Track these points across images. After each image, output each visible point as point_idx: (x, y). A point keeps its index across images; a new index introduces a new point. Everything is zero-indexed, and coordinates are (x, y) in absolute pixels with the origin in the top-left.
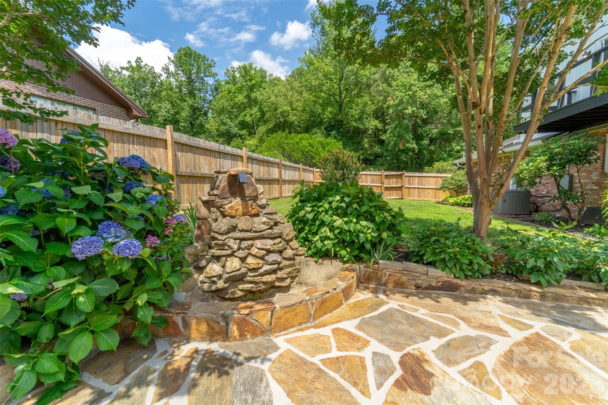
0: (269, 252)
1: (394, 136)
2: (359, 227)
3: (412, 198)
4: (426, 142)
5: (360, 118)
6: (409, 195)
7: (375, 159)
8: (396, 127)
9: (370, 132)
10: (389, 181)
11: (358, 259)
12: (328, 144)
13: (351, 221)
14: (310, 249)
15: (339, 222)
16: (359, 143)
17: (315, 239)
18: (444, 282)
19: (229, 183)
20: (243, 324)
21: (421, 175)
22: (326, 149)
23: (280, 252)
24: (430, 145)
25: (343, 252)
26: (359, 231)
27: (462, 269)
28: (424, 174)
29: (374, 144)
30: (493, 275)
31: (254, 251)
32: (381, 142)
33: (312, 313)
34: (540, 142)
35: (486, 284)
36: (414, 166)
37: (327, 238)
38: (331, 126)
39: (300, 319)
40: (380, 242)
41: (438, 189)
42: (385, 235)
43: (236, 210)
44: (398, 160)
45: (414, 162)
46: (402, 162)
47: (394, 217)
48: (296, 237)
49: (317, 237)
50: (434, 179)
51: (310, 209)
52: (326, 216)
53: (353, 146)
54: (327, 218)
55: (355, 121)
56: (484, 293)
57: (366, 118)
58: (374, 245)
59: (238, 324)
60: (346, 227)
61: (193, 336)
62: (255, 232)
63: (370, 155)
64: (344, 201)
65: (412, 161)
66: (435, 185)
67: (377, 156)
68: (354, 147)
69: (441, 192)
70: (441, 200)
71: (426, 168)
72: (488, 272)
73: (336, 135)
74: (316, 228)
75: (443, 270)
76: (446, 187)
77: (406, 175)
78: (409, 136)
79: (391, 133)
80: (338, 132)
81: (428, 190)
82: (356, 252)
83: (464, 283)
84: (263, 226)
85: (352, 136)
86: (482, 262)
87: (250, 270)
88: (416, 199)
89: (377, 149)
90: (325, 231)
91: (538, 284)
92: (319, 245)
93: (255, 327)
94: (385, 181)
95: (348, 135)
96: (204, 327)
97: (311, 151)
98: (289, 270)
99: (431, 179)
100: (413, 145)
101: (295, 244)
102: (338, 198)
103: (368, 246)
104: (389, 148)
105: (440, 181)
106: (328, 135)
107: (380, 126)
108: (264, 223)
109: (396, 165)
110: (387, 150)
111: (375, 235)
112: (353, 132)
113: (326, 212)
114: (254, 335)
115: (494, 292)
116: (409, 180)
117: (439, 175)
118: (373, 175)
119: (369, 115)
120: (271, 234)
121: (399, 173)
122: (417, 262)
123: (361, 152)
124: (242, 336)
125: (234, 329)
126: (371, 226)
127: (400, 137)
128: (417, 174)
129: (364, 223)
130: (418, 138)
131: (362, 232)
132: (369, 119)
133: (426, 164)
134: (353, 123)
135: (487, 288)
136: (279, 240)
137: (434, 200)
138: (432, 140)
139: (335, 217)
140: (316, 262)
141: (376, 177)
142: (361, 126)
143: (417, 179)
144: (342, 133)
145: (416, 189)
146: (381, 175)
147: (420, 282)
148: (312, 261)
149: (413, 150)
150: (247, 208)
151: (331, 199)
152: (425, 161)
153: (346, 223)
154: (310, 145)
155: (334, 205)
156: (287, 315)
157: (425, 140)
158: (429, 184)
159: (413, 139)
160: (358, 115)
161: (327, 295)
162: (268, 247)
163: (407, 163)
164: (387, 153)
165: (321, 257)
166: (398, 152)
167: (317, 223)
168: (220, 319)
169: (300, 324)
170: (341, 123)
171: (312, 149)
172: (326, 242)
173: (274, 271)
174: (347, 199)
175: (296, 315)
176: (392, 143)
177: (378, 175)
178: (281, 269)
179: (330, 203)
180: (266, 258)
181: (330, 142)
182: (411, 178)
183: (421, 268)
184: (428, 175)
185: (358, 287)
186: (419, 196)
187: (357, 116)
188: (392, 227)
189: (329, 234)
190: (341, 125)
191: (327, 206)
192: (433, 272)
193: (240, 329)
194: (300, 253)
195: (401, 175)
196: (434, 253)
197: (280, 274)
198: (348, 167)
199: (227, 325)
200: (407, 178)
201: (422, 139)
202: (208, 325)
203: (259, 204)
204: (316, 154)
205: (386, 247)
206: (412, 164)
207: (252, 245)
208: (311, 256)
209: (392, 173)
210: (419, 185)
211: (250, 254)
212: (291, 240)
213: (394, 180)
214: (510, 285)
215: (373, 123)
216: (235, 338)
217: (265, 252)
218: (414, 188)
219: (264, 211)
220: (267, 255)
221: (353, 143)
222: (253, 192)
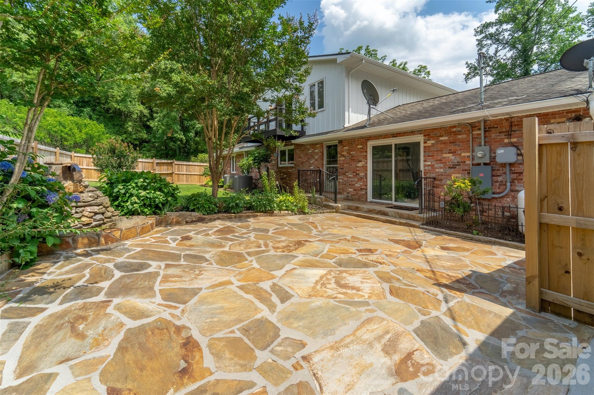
0: (96, 214)
1: (163, 125)
2: (155, 195)
3: (181, 183)
4: (192, 134)
5: (123, 100)
6: (178, 181)
7: (141, 144)
8: (164, 116)
9: (135, 116)
10: (161, 169)
11: (155, 213)
12: (86, 126)
13: (151, 192)
14: (122, 211)
15: (143, 193)
16: (122, 126)
17: (127, 204)
18: (199, 218)
19: (63, 171)
20: (107, 238)
21: (188, 163)
22: (84, 131)
23: (103, 214)
24: (195, 137)
25: (146, 210)
26: (156, 198)
27: (206, 211)
28: (191, 163)
29: (139, 129)
30: (219, 212)
31: (86, 214)
32: (148, 128)
33: (139, 232)
34: (254, 148)
35: (216, 216)
36: (182, 154)
37: (136, 203)
38: (84, 102)
39: (133, 235)
40: (167, 203)
41: (201, 175)
42: (170, 199)
43: (69, 189)
44: (166, 147)
45: (182, 150)
46: (169, 150)
47: (174, 190)
48: (112, 205)
49: (129, 203)
50: (199, 167)
51: (122, 187)
52: (134, 191)
53: (114, 128)
54: (134, 192)
55: (117, 102)
56: (215, 220)
57: (131, 101)
58: (163, 205)
59: (104, 238)
60: (148, 196)
61: (79, 246)
62: (84, 202)
63: (135, 139)
64: (146, 182)
65: (180, 150)
66: (199, 172)
67: (143, 141)
68: (116, 130)
69: (204, 177)
70: (204, 184)
71: (193, 158)
72: (217, 211)
73: (91, 113)
74: (127, 198)
75: (198, 212)
76: (207, 174)
77: (176, 163)
78: (177, 127)
79: (159, 121)
80: (94, 110)
81: (194, 176)
82: (153, 209)
83: (207, 217)
84: (90, 198)
85: (112, 117)
86: (214, 206)
87: (84, 225)
88: (185, 183)
89: (144, 135)
90: (134, 199)
91: (234, 213)
92: (130, 207)
93: (113, 238)
94: (157, 168)
95: (108, 115)
96: (86, 241)
97: (62, 131)
98: (110, 224)
99: (196, 167)
100: (180, 136)
101: (111, 209)
102: (142, 180)
103: (160, 205)
104: (158, 136)
105: (203, 169)
106: (79, 113)
107: (146, 112)
108: (90, 197)
109: (164, 152)
110: (155, 137)
111: (164, 199)
112: (113, 112)
113: (133, 188)
114: (112, 242)
115: (219, 219)
116: (179, 168)
117: (202, 164)
118: (145, 162)
119: (134, 99)
120: (96, 203)
121: (169, 161)
122: (186, 211)
123: (125, 136)
124: (106, 243)
125: (103, 240)
126: (162, 194)
127: (169, 127)
128: (185, 163)
129: (158, 193)
130: (185, 130)
131: (158, 198)
132: (134, 103)
133: (192, 153)
134: (113, 104)
135: (216, 217)
136: (101, 207)
137: (199, 184)
138: (197, 134)
139: (140, 191)
140: (127, 218)
141: (147, 165)
142: (123, 109)
143: (185, 167)
144: (100, 112)
145: (185, 176)
146: (153, 163)
147: (188, 220)
148: (124, 218)
149: (181, 140)
150: (77, 188)
151: (136, 181)
152: (192, 150)
153: (148, 193)
154: (60, 123)
155: (139, 184)
156: (128, 233)
157: (191, 132)
158: (195, 171)
159: (181, 130)
160: (120, 96)
161: (144, 225)
162: (96, 211)
163: (175, 151)
164: (155, 139)
165: (130, 215)
166: (166, 140)
167: (127, 195)
168: (95, 236)
169: (133, 237)
170: (97, 101)
171: (63, 129)
172: (135, 205)
173: (100, 225)
174: (147, 181)
175: (131, 233)
176: (160, 131)
177: (149, 162)
178: (104, 224)
179: (136, 183)
180: (94, 217)
181: (89, 123)
182: (180, 166)
183: (188, 213)
184: (194, 164)
185: (156, 225)
186: (187, 181)
187: (118, 98)
188: (173, 195)
189: (137, 201)
190: (98, 103)
191: (134, 185)
192: (193, 214)
193: (105, 240)
194: (115, 214)
195: (172, 163)
196: (194, 205)
197: (103, 227)
198: (125, 156)
199: (99, 238)
200: (177, 166)
201: (189, 132)
202: (89, 239)
203: (83, 185)
204: (70, 136)
205: (171, 205)
206: (180, 152)
207: (84, 210)
208: (123, 215)
209: (163, 161)
210: (187, 172)
211: (83, 216)
212: (108, 207)
213: (165, 167)
214: (225, 215)
215: (138, 108)
216: (103, 244)
217: (93, 214)
218: (183, 174)
219: (87, 190)
220: (94, 216)
221: (114, 125)
222: (79, 177)
